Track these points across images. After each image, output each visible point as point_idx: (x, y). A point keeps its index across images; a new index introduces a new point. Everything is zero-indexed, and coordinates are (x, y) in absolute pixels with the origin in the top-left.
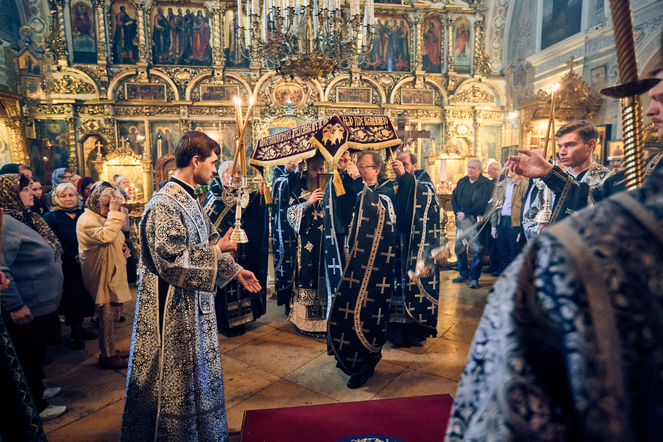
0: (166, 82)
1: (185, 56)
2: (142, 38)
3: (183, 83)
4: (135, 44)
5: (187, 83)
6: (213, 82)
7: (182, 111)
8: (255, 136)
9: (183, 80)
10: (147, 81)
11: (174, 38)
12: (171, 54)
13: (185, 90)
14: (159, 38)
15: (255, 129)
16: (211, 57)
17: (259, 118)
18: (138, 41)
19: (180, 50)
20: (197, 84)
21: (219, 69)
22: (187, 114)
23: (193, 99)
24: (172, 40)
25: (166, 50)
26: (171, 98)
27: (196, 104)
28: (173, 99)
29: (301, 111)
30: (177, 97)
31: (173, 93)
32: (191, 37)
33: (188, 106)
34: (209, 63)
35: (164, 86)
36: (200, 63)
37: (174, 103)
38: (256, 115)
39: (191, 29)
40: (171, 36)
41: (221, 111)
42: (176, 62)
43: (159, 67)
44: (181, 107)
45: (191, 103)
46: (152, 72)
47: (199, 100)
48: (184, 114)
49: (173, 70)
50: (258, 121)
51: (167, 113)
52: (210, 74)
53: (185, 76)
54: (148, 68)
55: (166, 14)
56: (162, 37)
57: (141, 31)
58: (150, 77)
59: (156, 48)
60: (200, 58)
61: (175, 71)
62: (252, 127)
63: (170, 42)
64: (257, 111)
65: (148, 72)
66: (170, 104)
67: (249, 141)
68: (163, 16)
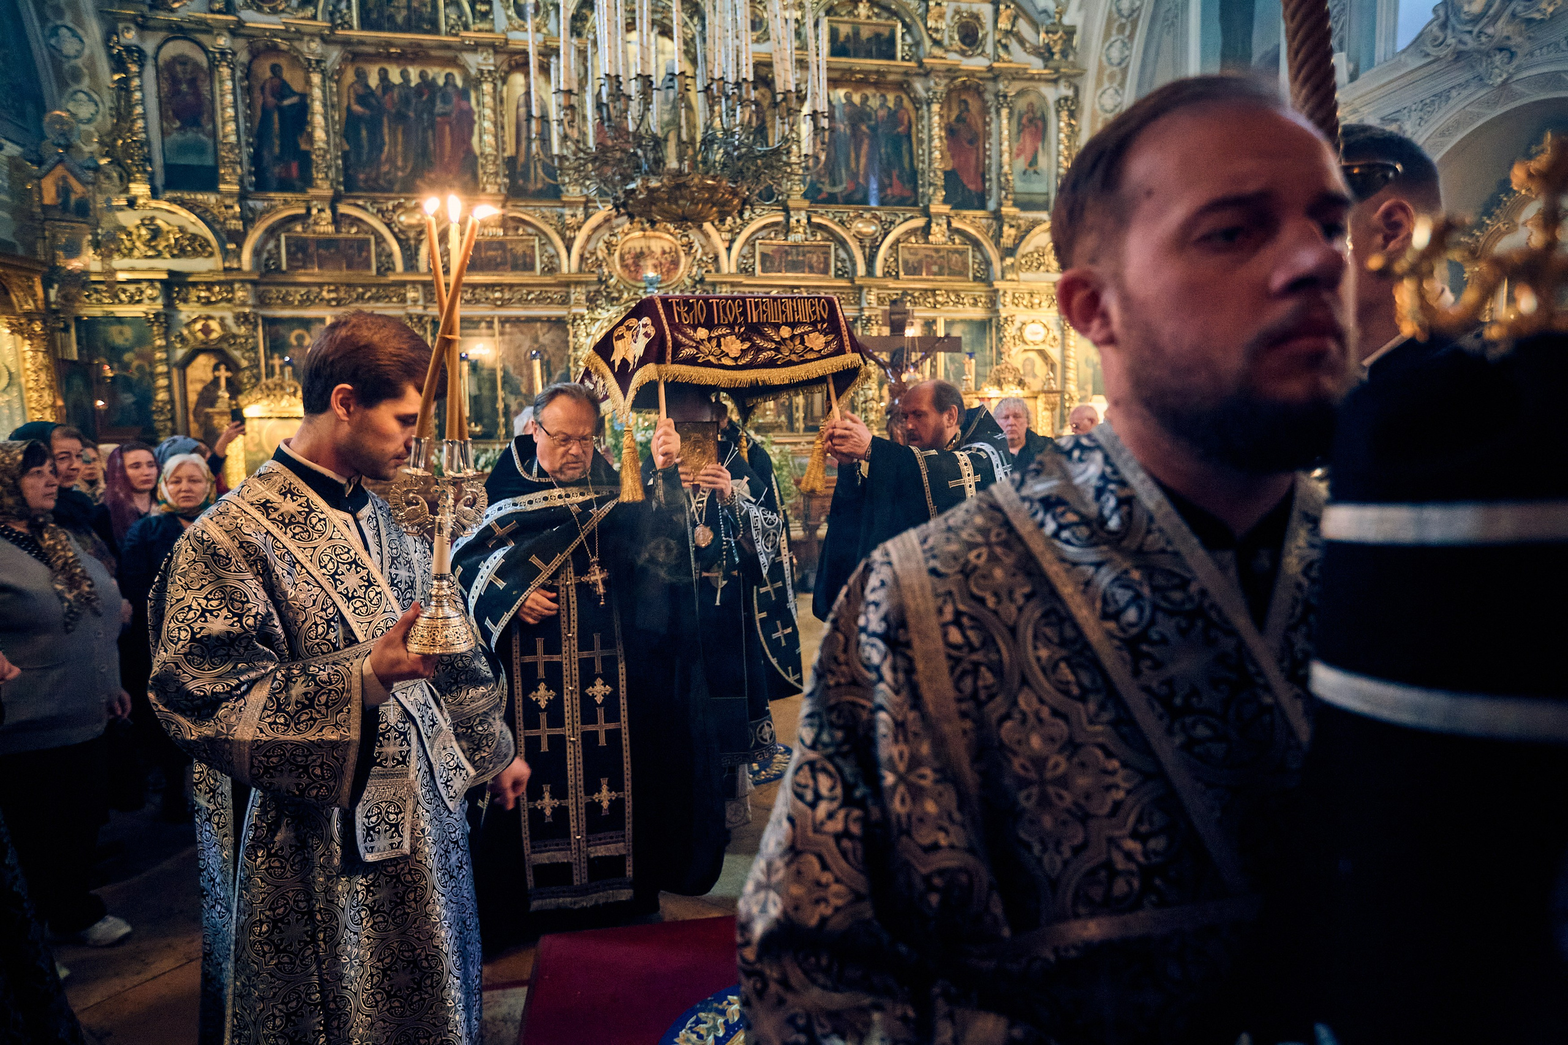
0: (375, 232)
2: (320, 134)
3: (412, 234)
4: (304, 147)
5: (421, 232)
6: (480, 231)
7: (411, 295)
8: (575, 349)
9: (411, 226)
10: (330, 229)
11: (393, 133)
13: (417, 249)
14: (358, 133)
15: (575, 335)
17: (584, 311)
18: (311, 139)
22: (421, 302)
24: (387, 139)
26: (385, 267)
28: (391, 269)
30: (399, 266)
31: (390, 255)
32: (430, 133)
33: (424, 284)
34: (471, 189)
35: (368, 241)
37: (392, 278)
38: (578, 303)
39: (431, 113)
40: (386, 130)
41: (498, 295)
42: (397, 187)
43: (358, 198)
44: (409, 287)
45: (429, 278)
46: (343, 209)
48: (415, 301)
49: (390, 205)
50: (582, 317)
51: (377, 299)
53: (418, 218)
54: (334, 202)
56: (364, 133)
57: (319, 120)
58: (337, 220)
59: (352, 157)
61: (395, 209)
62: (567, 331)
63: (384, 144)
64: (578, 294)
65: (334, 210)
66: (383, 280)
67: (562, 361)
68: (367, 86)
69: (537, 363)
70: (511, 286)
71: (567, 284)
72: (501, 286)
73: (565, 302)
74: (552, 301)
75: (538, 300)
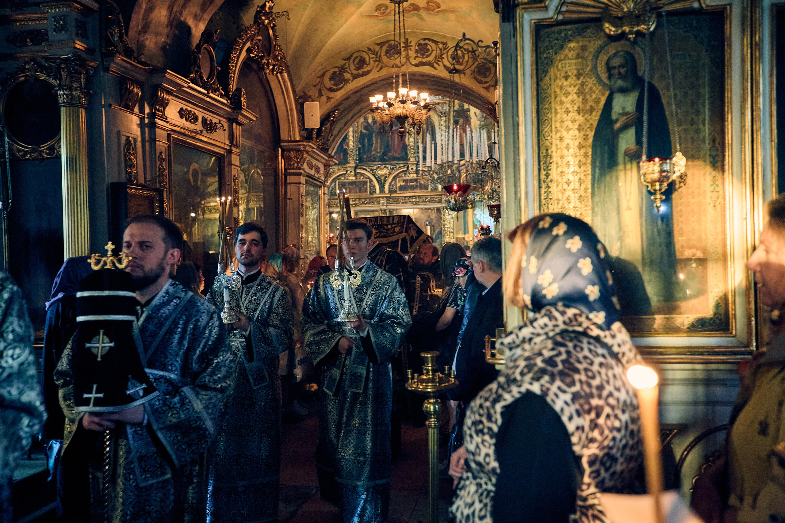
0: (369, 178)
1: (385, 154)
2: (351, 143)
3: (383, 178)
4: (345, 147)
5: (386, 177)
6: (408, 175)
7: (382, 202)
8: (444, 221)
9: (382, 175)
10: (354, 178)
11: (377, 140)
12: (373, 153)
13: (384, 183)
14: (364, 140)
15: (444, 215)
16: (406, 153)
18: (348, 146)
19: (381, 149)
20: (395, 178)
21: (412, 165)
22: (385, 204)
23: (391, 191)
24: (374, 141)
25: (370, 150)
26: (373, 192)
27: (393, 195)
28: (375, 192)
29: (486, 197)
30: (378, 191)
31: (374, 186)
32: (390, 138)
33: (387, 197)
34: (405, 158)
35: (367, 182)
36: (398, 159)
37: (375, 196)
38: (445, 202)
39: (390, 131)
40: (374, 138)
41: (414, 200)
42: (377, 160)
43: (364, 165)
44: (381, 199)
45: (389, 195)
46: (358, 171)
47: (396, 192)
48: (383, 204)
49: (375, 168)
51: (369, 203)
52: (405, 169)
53: (385, 171)
54: (355, 168)
55: (370, 121)
56: (366, 140)
57: (351, 138)
58: (356, 175)
60: (397, 155)
61: (377, 168)
62: (441, 213)
63: (373, 143)
65: (355, 171)
66: (372, 196)
67: (439, 225)
68: (368, 122)
69: (428, 227)
70: (419, 196)
71: (441, 195)
72: (415, 197)
73: (440, 201)
74: (435, 201)
75: (429, 201)
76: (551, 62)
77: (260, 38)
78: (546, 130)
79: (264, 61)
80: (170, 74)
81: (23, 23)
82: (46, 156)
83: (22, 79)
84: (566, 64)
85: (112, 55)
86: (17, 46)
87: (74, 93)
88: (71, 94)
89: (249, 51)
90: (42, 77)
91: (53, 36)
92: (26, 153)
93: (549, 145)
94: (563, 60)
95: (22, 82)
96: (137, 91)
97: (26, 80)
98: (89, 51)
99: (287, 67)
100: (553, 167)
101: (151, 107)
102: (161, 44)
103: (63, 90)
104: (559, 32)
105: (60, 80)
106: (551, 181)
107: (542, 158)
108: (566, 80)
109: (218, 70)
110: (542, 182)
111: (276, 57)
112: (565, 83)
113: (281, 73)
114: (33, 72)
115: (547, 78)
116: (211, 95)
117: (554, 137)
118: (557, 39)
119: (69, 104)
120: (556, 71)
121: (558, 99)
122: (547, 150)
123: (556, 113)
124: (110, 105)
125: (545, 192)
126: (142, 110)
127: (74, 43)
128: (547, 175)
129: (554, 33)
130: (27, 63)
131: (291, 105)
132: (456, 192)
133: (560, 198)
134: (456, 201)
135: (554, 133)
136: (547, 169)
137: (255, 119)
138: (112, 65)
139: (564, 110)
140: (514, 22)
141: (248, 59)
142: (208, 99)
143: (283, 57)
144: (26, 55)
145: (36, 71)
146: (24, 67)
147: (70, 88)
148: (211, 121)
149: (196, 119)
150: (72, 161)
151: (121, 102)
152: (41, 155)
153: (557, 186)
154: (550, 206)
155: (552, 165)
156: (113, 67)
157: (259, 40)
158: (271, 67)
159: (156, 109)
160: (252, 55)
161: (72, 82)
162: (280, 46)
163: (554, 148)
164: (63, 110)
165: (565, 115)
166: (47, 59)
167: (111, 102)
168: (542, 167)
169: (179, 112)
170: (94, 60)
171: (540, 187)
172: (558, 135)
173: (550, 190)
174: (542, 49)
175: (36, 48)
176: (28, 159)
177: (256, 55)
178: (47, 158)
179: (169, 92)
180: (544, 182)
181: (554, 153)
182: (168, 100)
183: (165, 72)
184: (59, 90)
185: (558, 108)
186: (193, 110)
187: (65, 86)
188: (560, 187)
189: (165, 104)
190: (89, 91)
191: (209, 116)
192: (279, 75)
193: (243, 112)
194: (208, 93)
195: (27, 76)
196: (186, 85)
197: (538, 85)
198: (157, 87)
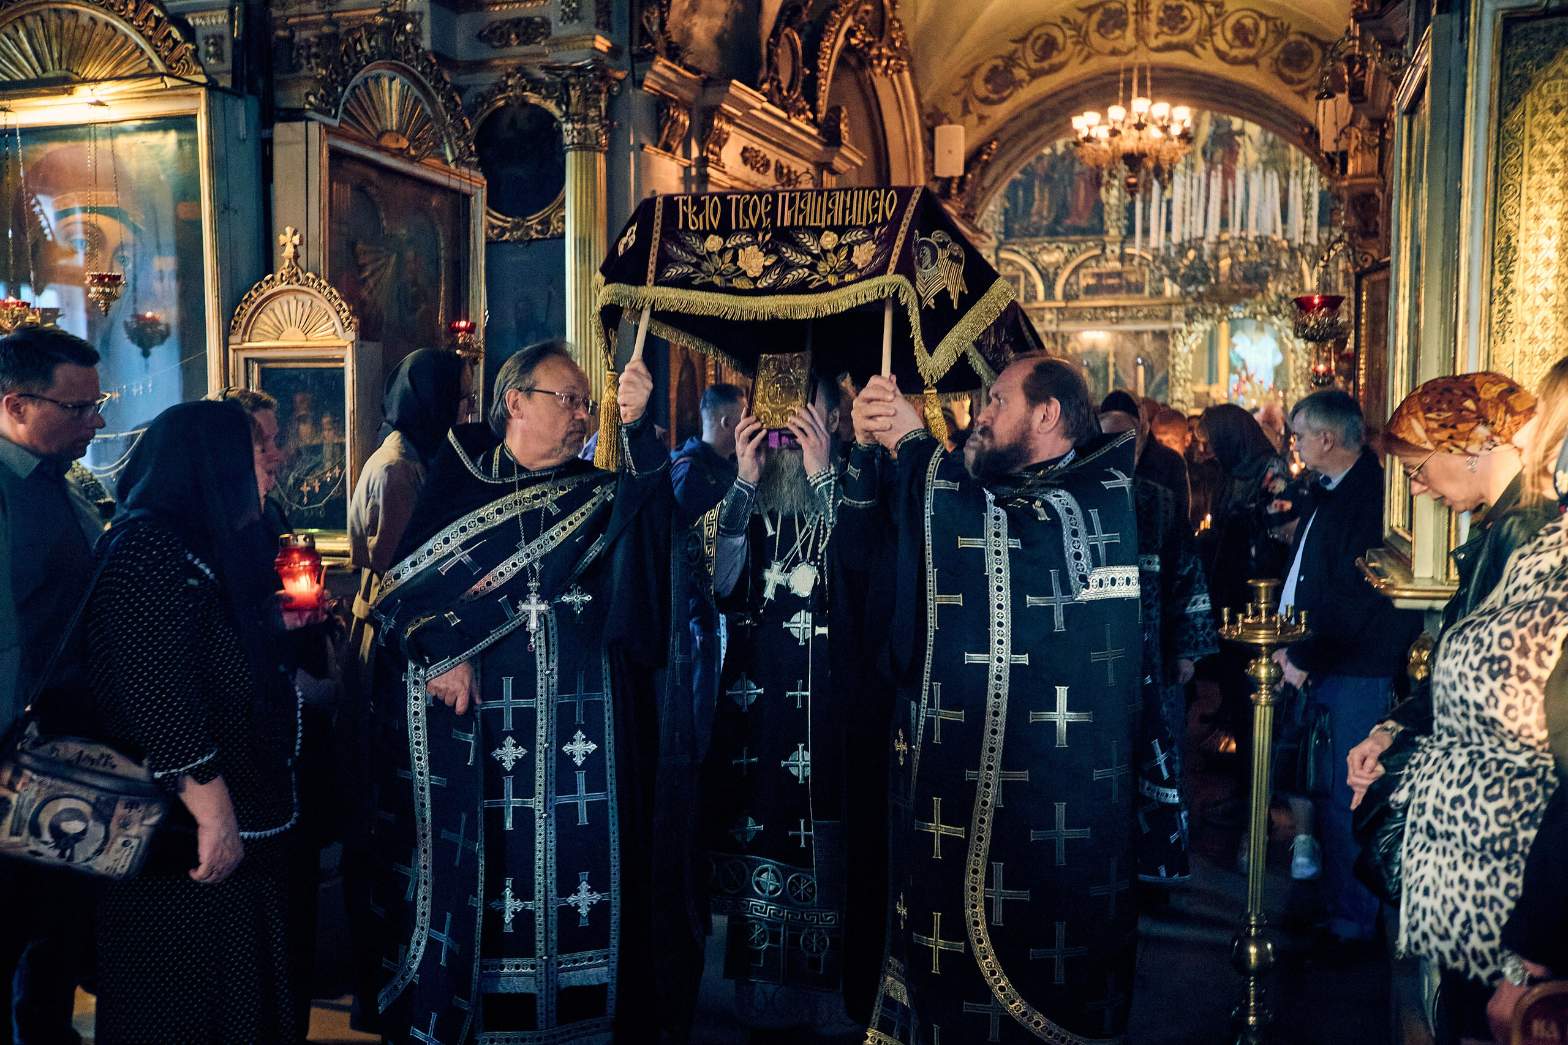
0: (1024, 269)
1: (1057, 221)
3: (1051, 270)
5: (1059, 267)
6: (1103, 262)
8: (1174, 357)
9: (1051, 264)
11: (1042, 191)
12: (1035, 219)
13: (1054, 280)
14: (1016, 194)
15: (1174, 345)
16: (1101, 219)
17: (1183, 326)
19: (1049, 211)
20: (1076, 271)
21: (1113, 243)
22: (1055, 322)
23: (1067, 297)
24: (1037, 196)
25: (1027, 213)
26: (1030, 297)
27: (1072, 304)
28: (1034, 297)
29: (1264, 309)
30: (1040, 295)
31: (1034, 286)
32: (1069, 189)
33: (1059, 309)
34: (1098, 230)
35: (1018, 277)
36: (1083, 231)
37: (1036, 305)
38: (1178, 319)
39: (1071, 174)
40: (1037, 190)
41: (1113, 314)
42: (1042, 233)
43: (1014, 244)
44: (1047, 311)
45: (1062, 304)
46: (1004, 255)
47: (1077, 297)
48: (1051, 321)
49: (1037, 249)
50: (1180, 331)
52: (1097, 252)
53: (1057, 256)
56: (1021, 193)
58: (998, 263)
59: (1011, 212)
60: (1083, 223)
61: (1040, 250)
62: (1168, 342)
63: (1034, 199)
64: (1178, 312)
65: (997, 255)
66: (1027, 306)
67: (1163, 366)
69: (1141, 369)
70: (1125, 308)
71: (1170, 304)
72: (1116, 308)
73: (1167, 317)
74: (1157, 318)
75: (1146, 317)
76: (1527, 83)
77: (869, 7)
78: (1508, 202)
79: (874, 52)
80: (737, 87)
81: (505, 7)
82: (535, 236)
83: (502, 103)
84: (1557, 86)
85: (647, 57)
86: (496, 47)
87: (590, 126)
88: (586, 129)
89: (851, 33)
90: (534, 99)
91: (559, 29)
92: (503, 230)
93: (1514, 229)
94: (1552, 78)
95: (501, 108)
96: (684, 119)
97: (507, 105)
98: (614, 51)
99: (910, 60)
100: (1518, 267)
101: (702, 145)
102: (716, 30)
103: (573, 122)
104: (1549, 29)
105: (568, 105)
106: (1513, 292)
107: (1497, 253)
108: (1556, 114)
109: (804, 74)
110: (1495, 293)
111: (893, 41)
112: (1553, 120)
113: (899, 72)
114: (518, 91)
115: (1519, 111)
116: (794, 121)
117: (1523, 215)
118: (1544, 42)
119: (581, 147)
120: (1536, 100)
121: (1537, 147)
122: (1509, 238)
123: (1531, 171)
124: (642, 146)
125: (1499, 312)
126: (687, 154)
127: (594, 39)
128: (1506, 282)
129: (1538, 30)
130: (509, 75)
131: (913, 131)
132: (1320, 309)
133: (1528, 322)
134: (1318, 323)
135: (1524, 208)
136: (1507, 269)
137: (860, 162)
138: (649, 75)
139: (1545, 167)
140: (1465, 13)
141: (848, 48)
142: (788, 129)
143: (904, 42)
144: (509, 62)
145: (524, 89)
146: (506, 82)
147: (585, 120)
148: (788, 167)
149: (767, 165)
150: (583, 244)
151: (659, 139)
152: (527, 234)
153: (1524, 301)
154: (1507, 334)
155: (1517, 264)
156: (650, 81)
157: (867, 12)
158: (884, 63)
159: (708, 150)
160: (854, 41)
161: (587, 107)
162: (899, 21)
163: (1522, 235)
164: (570, 157)
165: (1549, 176)
166: (548, 68)
167: (644, 140)
168: (1497, 267)
169: (742, 154)
170: (620, 69)
171: (1491, 303)
172: (1533, 211)
173: (1509, 308)
174: (1513, 59)
175: (524, 49)
176: (507, 241)
177: (863, 41)
178: (537, 239)
179: (730, 119)
180: (1500, 293)
181: (1521, 245)
182: (728, 134)
183: (729, 84)
184: (567, 122)
185: (1536, 163)
186: (761, 149)
187: (576, 114)
188: (1529, 303)
189: (721, 141)
190: (611, 123)
191: (786, 159)
192: (895, 77)
193: (844, 151)
194: (789, 117)
195: (509, 97)
196: (758, 106)
197: (1500, 124)
198: (712, 111)
